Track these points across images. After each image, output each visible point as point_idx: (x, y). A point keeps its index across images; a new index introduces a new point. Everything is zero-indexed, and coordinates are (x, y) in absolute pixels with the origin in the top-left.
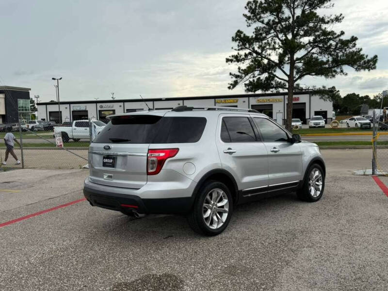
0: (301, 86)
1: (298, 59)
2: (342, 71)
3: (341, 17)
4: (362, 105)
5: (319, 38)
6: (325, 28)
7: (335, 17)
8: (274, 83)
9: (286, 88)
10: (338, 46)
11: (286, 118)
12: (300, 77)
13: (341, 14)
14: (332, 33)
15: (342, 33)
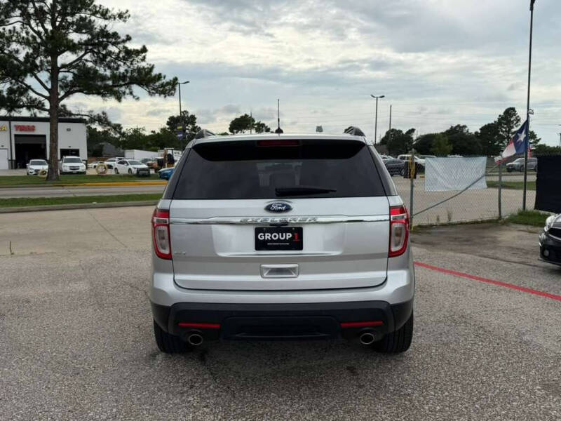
0: (69, 108)
1: (64, 66)
2: (131, 93)
3: (127, 15)
4: (103, 144)
5: (98, 39)
6: (106, 26)
7: (119, 12)
8: (25, 99)
9: (46, 110)
10: (121, 56)
11: (14, 158)
12: (67, 95)
13: (127, 11)
14: (115, 35)
15: (129, 38)
